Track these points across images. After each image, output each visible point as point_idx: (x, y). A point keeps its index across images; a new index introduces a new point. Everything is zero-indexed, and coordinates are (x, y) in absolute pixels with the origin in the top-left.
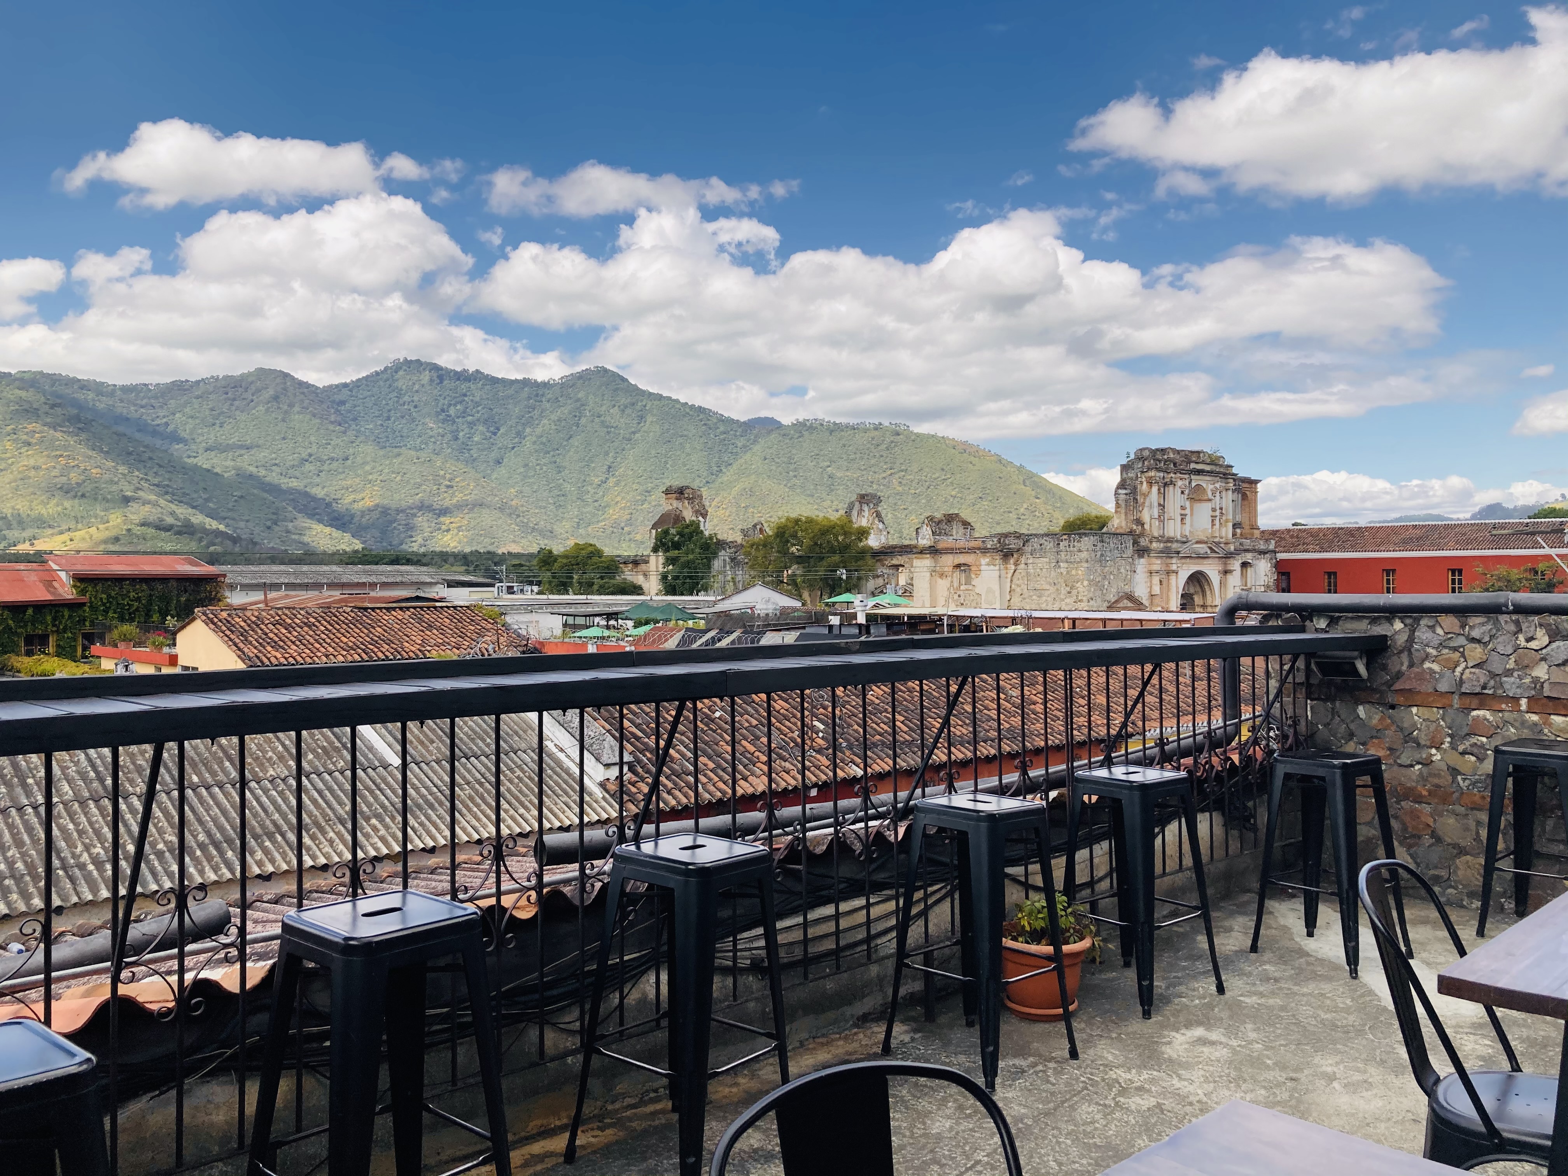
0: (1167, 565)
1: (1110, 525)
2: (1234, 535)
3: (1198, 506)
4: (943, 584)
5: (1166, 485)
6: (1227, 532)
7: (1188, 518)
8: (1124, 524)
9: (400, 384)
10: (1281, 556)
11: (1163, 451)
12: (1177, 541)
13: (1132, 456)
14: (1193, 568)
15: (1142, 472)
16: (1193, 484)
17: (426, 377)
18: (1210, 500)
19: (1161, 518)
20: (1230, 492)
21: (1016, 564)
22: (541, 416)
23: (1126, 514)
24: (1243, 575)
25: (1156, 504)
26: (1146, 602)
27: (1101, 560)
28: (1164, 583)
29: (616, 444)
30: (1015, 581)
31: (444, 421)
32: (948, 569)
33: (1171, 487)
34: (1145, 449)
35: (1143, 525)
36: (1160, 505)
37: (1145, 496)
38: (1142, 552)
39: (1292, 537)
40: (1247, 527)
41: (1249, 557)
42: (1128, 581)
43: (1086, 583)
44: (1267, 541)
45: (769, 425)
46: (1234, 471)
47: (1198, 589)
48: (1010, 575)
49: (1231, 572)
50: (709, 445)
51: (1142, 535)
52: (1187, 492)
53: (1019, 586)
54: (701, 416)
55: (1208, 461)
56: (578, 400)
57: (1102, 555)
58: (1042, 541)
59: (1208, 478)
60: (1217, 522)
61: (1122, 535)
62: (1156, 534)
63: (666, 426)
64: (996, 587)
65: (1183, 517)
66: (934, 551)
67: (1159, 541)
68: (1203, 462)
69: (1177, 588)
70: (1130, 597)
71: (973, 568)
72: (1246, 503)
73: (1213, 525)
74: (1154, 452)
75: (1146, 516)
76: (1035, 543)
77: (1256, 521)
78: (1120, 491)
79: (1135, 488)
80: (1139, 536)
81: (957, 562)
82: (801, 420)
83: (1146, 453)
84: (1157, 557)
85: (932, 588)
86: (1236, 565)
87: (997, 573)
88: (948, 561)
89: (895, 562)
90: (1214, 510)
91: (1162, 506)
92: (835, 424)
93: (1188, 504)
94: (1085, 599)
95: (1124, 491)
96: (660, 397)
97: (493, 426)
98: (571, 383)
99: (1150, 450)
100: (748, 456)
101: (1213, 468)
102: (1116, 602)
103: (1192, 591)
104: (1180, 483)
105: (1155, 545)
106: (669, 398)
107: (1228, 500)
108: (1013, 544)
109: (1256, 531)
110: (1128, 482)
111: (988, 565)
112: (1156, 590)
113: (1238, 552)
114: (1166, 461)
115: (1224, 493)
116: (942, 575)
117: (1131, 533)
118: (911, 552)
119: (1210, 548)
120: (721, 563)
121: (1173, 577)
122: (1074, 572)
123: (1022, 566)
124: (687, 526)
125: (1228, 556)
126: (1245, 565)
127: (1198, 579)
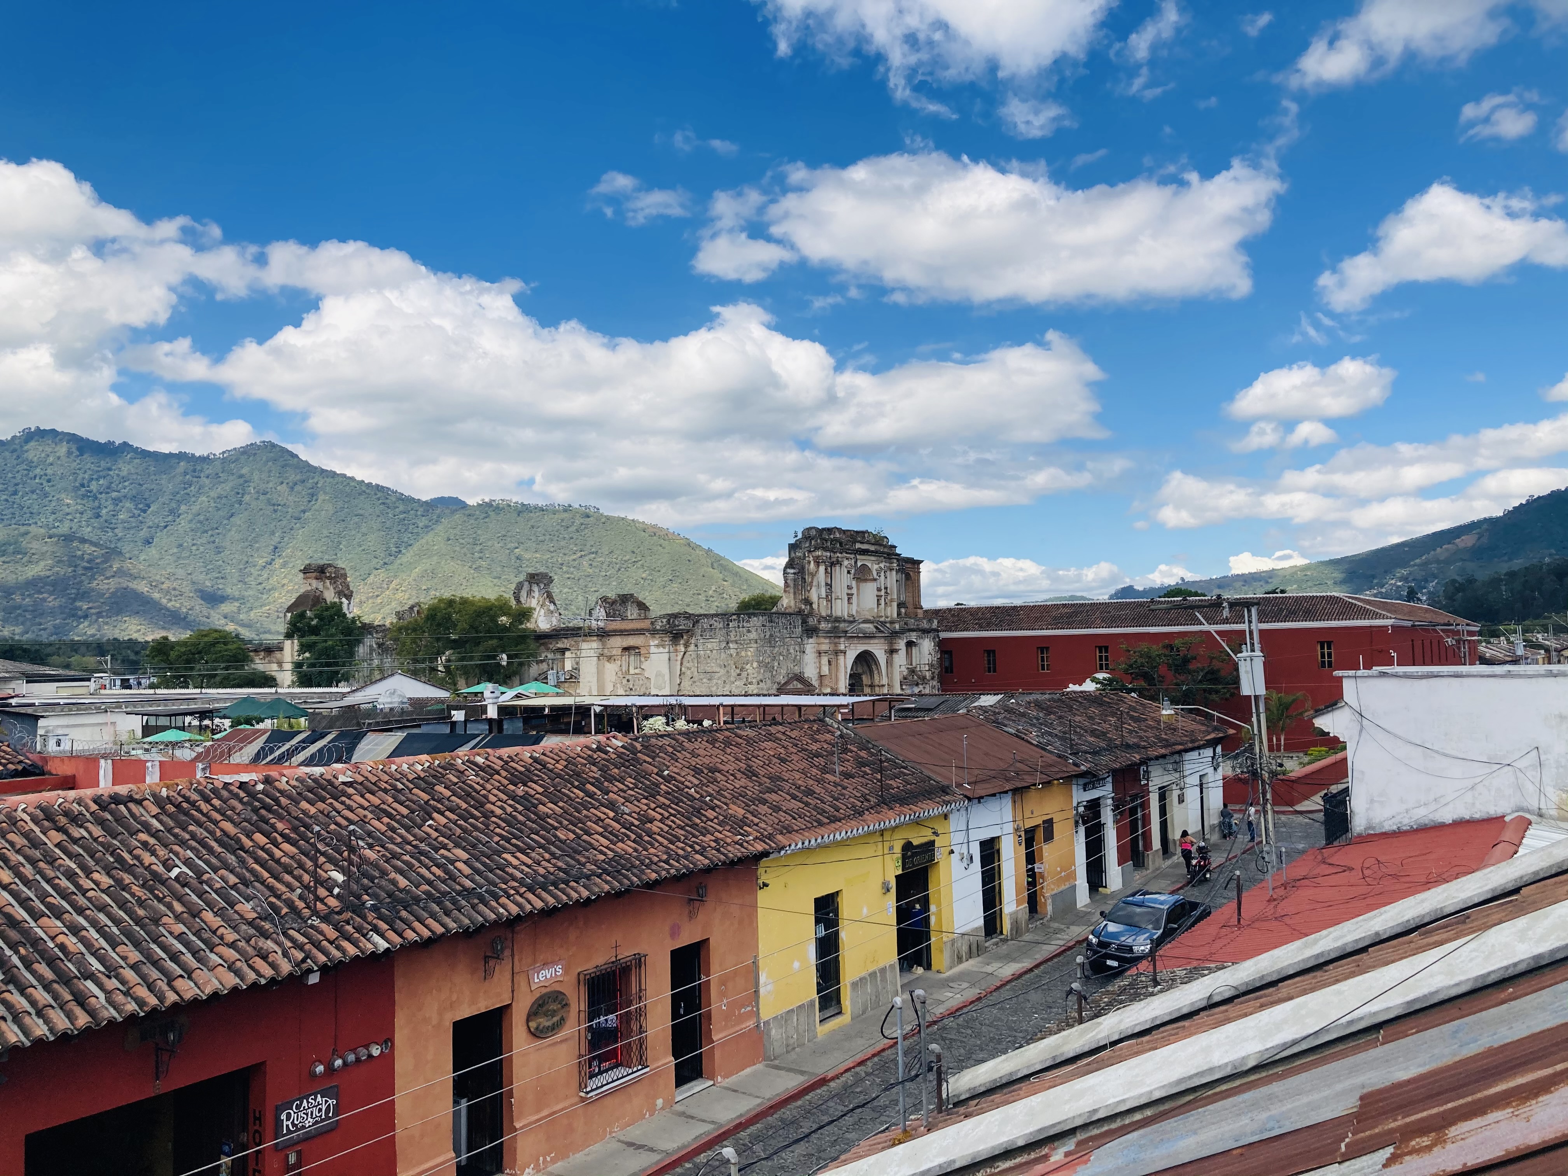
0: (836, 644)
1: (779, 604)
2: (899, 614)
3: (863, 585)
4: (611, 669)
5: (832, 564)
6: (892, 611)
7: (855, 597)
8: (792, 603)
9: (30, 455)
10: (944, 635)
11: (830, 530)
12: (845, 621)
13: (800, 536)
14: (861, 648)
15: (810, 551)
16: (859, 564)
17: (62, 450)
18: (875, 580)
19: (829, 598)
20: (894, 573)
21: (686, 646)
22: (199, 492)
23: (795, 593)
24: (909, 654)
25: (823, 584)
26: (815, 683)
27: (770, 641)
28: (833, 663)
29: (284, 522)
30: (685, 663)
31: (84, 496)
32: (617, 652)
33: (838, 568)
34: (811, 528)
35: (811, 604)
36: (827, 584)
37: (813, 575)
38: (811, 631)
39: (953, 615)
40: (910, 606)
41: (913, 637)
42: (798, 662)
43: (755, 665)
44: (930, 621)
45: (452, 505)
46: (898, 551)
47: (866, 668)
48: (679, 658)
49: (896, 651)
50: (388, 524)
51: (811, 613)
52: (853, 571)
53: (689, 668)
54: (379, 494)
55: (873, 541)
56: (241, 476)
57: (771, 636)
58: (712, 622)
59: (873, 558)
60: (882, 602)
61: (790, 614)
62: (824, 614)
63: (340, 504)
64: (666, 671)
65: (850, 596)
66: (603, 634)
67: (828, 621)
68: (868, 543)
69: (846, 668)
70: (800, 678)
71: (643, 651)
72: (909, 582)
73: (879, 604)
74: (821, 531)
75: (814, 596)
76: (705, 624)
77: (919, 602)
78: (789, 570)
79: (803, 568)
80: (807, 616)
81: (625, 645)
82: (487, 500)
83: (813, 533)
84: (825, 637)
85: (600, 673)
86: (901, 644)
87: (667, 655)
88: (618, 642)
89: (560, 645)
90: (879, 590)
91: (829, 586)
92: (523, 505)
93: (854, 584)
94: (754, 681)
95: (792, 571)
96: (333, 474)
97: (142, 503)
98: (234, 458)
99: (816, 529)
100: (429, 537)
101: (878, 547)
102: (785, 683)
103: (860, 671)
104: (846, 563)
105: (823, 625)
106: (344, 476)
107: (892, 579)
108: (683, 624)
109: (919, 611)
110: (796, 560)
111: (657, 646)
112: (825, 670)
113: (903, 631)
114: (832, 540)
115: (888, 573)
116: (610, 658)
117: (800, 612)
118: (577, 635)
119: (876, 628)
120: (367, 650)
121: (841, 658)
122: (743, 654)
123: (692, 647)
124: (327, 609)
125: (894, 635)
126: (910, 644)
127: (865, 660)
